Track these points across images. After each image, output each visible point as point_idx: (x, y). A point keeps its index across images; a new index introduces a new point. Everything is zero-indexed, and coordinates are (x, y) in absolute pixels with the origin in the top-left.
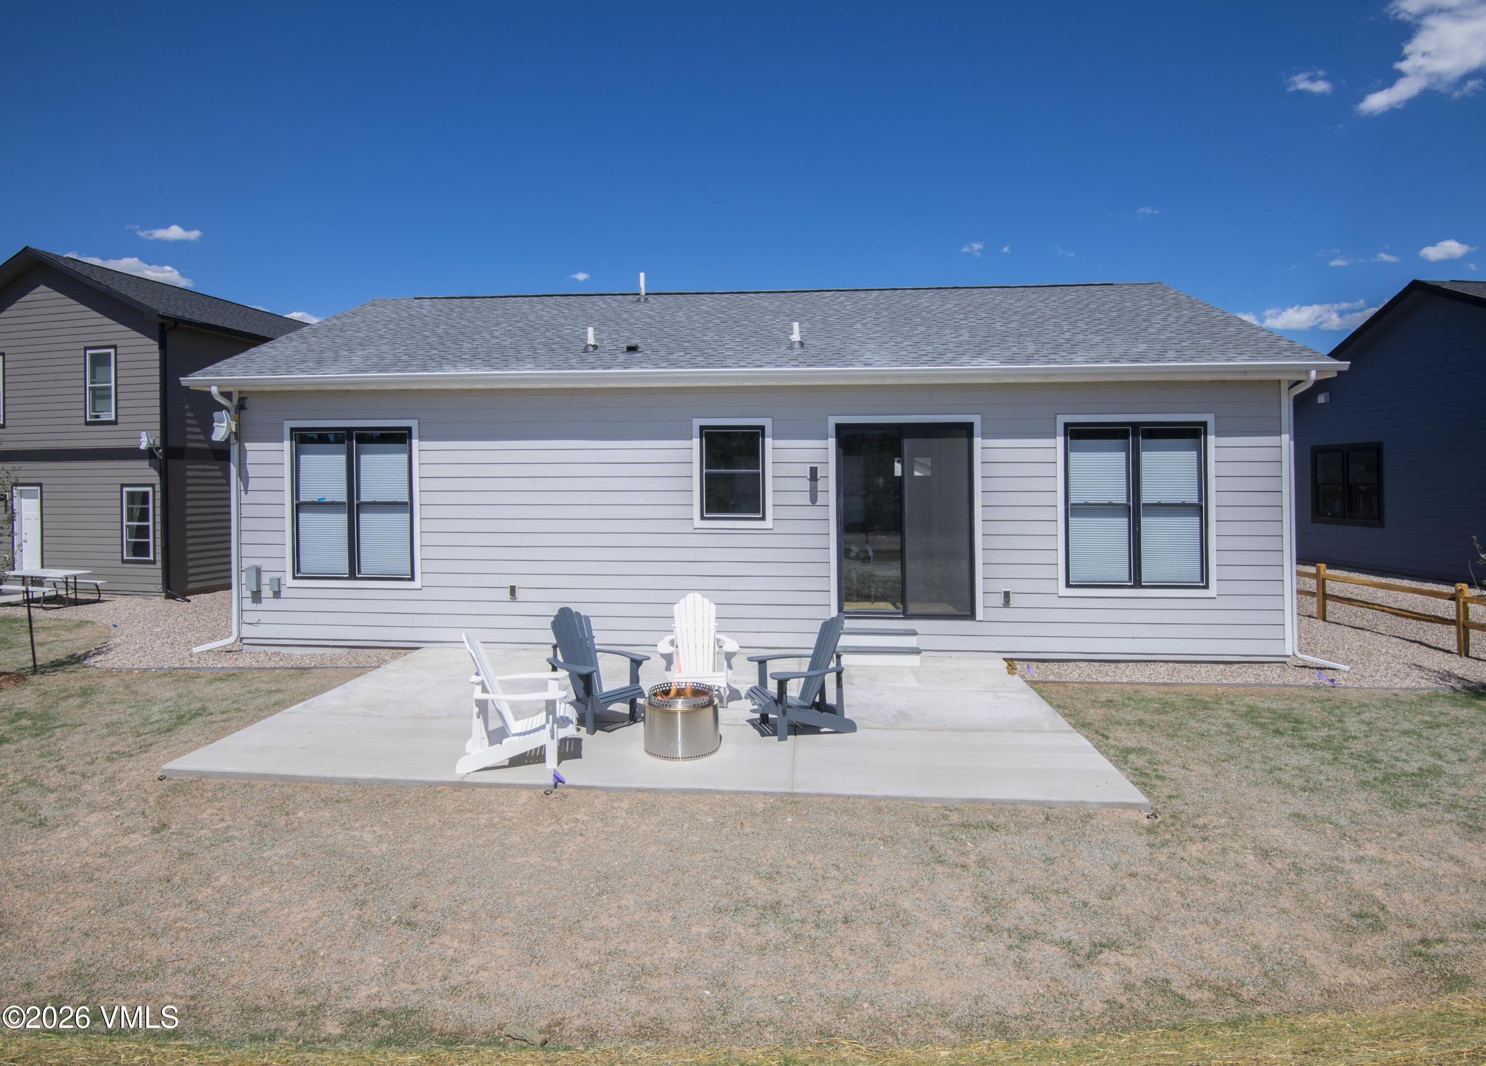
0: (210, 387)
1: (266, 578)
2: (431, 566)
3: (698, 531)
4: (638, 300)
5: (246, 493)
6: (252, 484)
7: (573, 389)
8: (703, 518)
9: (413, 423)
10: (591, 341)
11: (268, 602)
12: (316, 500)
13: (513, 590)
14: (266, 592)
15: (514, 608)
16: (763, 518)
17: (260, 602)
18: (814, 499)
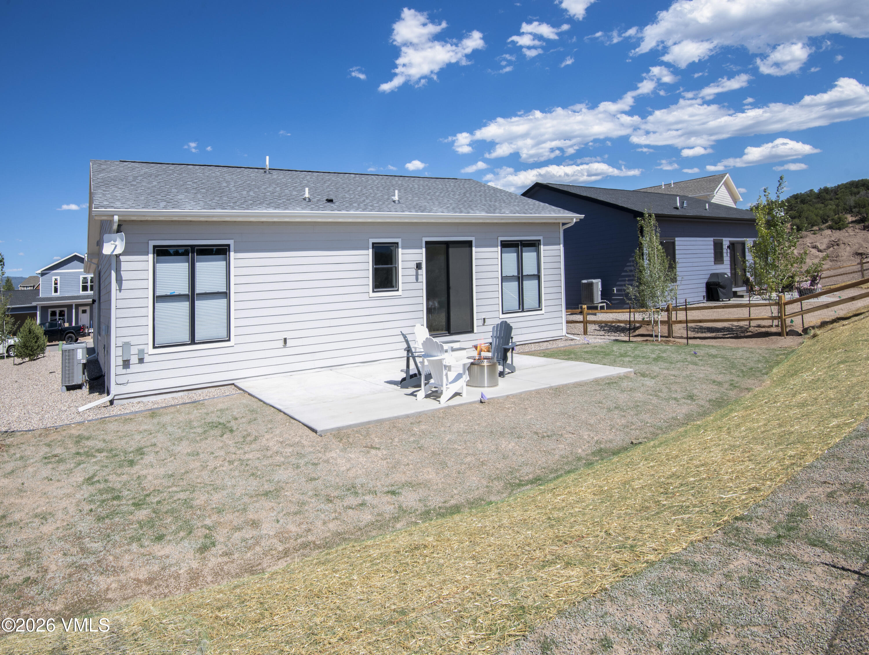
0: (113, 216)
1: (134, 350)
2: (241, 331)
3: (371, 299)
4: (265, 172)
5: (120, 292)
6: (125, 285)
7: (315, 222)
8: (373, 292)
9: (231, 242)
10: (307, 195)
11: (135, 367)
12: (169, 294)
13: (285, 340)
14: (134, 360)
15: (286, 351)
16: (398, 290)
17: (129, 368)
18: (417, 279)
